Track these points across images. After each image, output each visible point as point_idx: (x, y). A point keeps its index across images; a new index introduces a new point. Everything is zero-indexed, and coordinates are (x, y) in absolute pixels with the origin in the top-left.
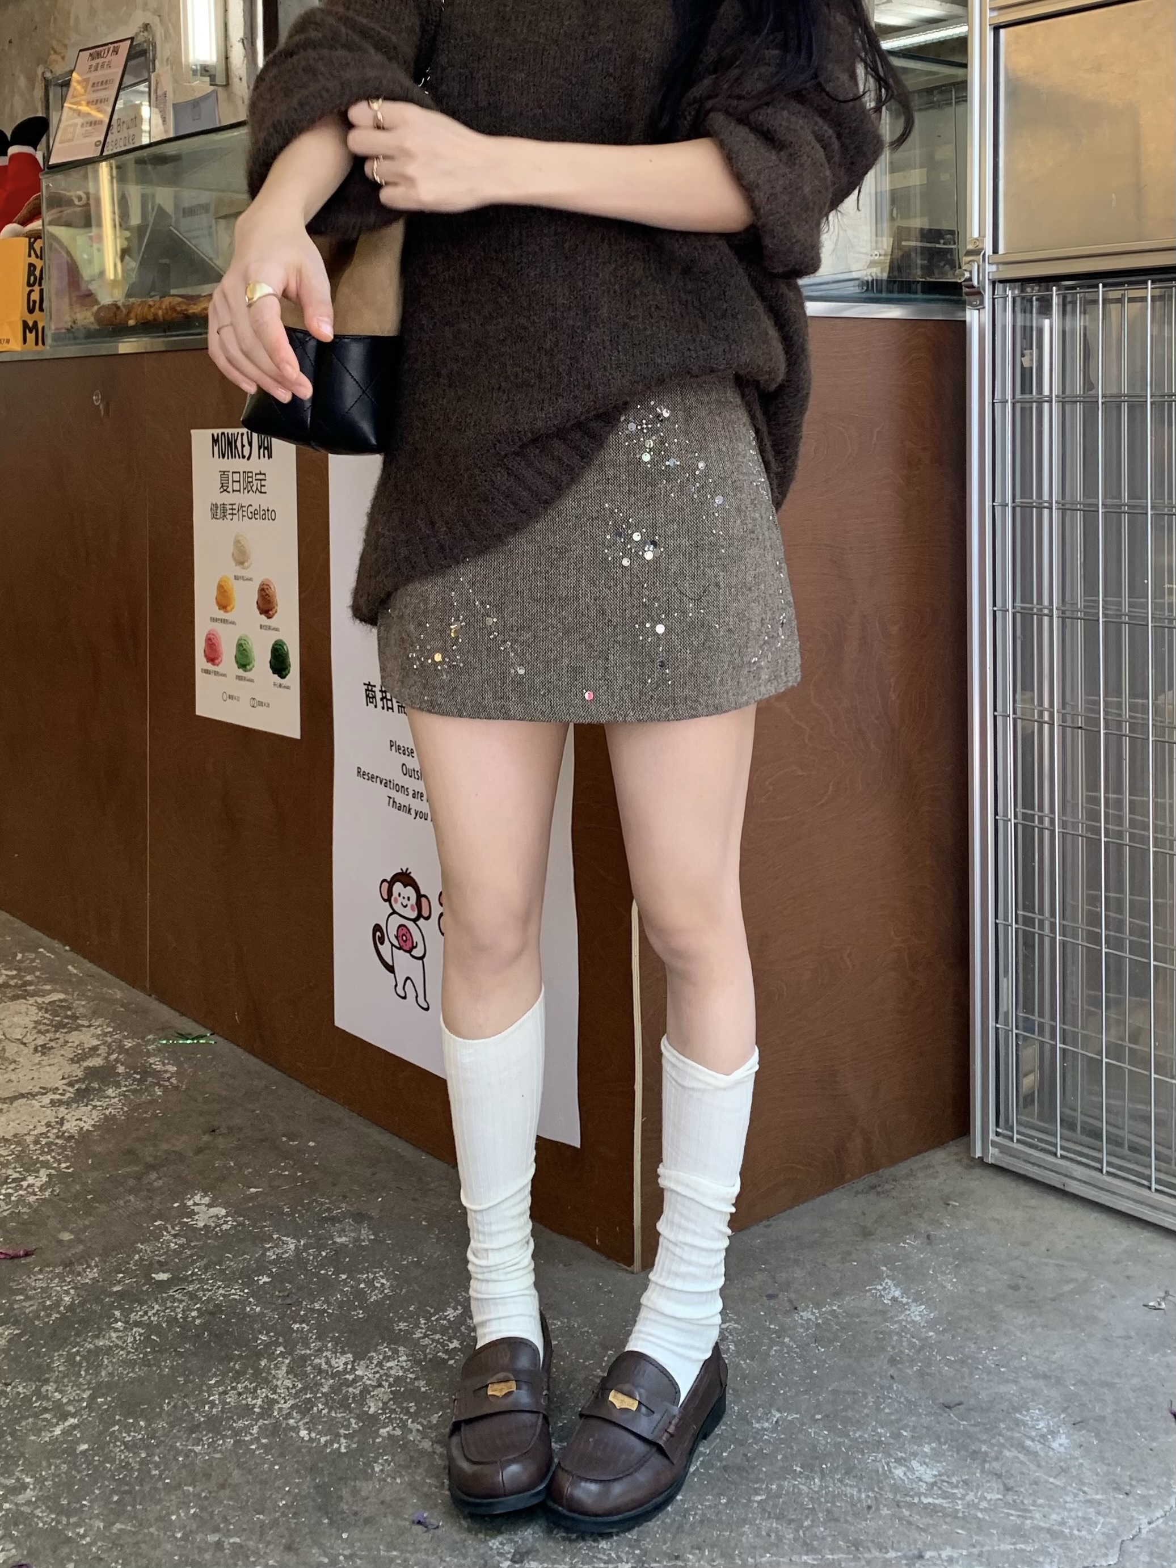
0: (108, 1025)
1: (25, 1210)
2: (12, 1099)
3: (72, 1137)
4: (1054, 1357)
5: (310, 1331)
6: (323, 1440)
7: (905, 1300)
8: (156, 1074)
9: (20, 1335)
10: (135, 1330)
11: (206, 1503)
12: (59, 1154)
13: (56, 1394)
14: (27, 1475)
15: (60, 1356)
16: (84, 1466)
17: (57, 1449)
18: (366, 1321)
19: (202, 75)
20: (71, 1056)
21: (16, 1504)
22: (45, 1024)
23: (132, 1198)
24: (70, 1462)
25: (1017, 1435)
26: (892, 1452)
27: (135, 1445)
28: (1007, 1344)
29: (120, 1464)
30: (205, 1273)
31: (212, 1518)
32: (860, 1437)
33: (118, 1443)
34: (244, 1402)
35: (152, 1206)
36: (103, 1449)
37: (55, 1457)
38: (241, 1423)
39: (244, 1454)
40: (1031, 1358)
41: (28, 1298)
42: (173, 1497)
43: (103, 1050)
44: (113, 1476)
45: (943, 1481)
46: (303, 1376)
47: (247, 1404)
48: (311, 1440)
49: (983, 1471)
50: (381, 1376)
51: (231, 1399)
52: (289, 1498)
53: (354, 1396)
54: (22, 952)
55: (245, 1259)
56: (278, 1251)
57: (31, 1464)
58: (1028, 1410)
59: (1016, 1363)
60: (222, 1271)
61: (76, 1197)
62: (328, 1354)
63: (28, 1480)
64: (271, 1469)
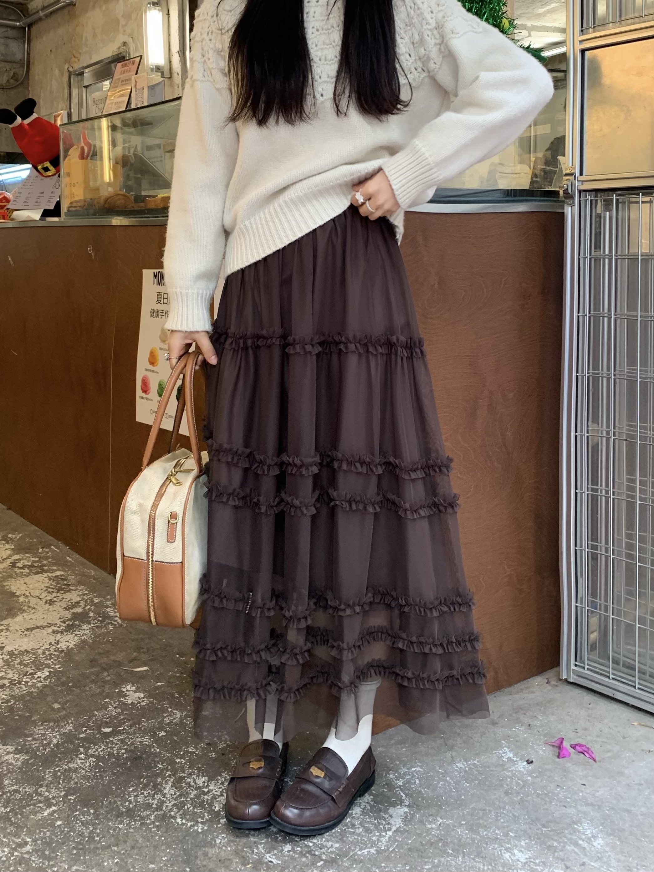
0: (86, 590)
1: (36, 690)
2: (32, 629)
3: (63, 651)
4: (598, 794)
5: (185, 763)
6: (189, 824)
7: (515, 759)
8: (110, 617)
9: (28, 760)
10: (91, 759)
11: (123, 857)
12: (55, 660)
13: (46, 793)
14: (28, 837)
15: (50, 772)
16: (59, 833)
17: (45, 823)
18: (216, 759)
19: (156, 72)
20: (65, 606)
21: (21, 853)
22: (52, 588)
23: (93, 686)
24: (52, 831)
25: (574, 837)
26: (503, 844)
27: (87, 823)
28: (572, 785)
29: (78, 833)
30: (131, 728)
31: (126, 865)
32: (486, 835)
33: (78, 822)
34: (147, 801)
35: (104, 691)
36: (70, 825)
37: (42, 828)
38: (145, 813)
39: (146, 831)
40: (585, 794)
41: (34, 739)
42: (106, 853)
43: (82, 604)
44: (74, 839)
45: (531, 862)
46: (179, 788)
47: (149, 803)
48: (183, 824)
49: (553, 857)
50: (223, 790)
51: (140, 799)
52: (169, 856)
53: (208, 800)
54: (43, 548)
55: (152, 722)
56: (171, 718)
57: (30, 831)
58: (581, 824)
59: (576, 797)
60: (140, 728)
61: (63, 684)
62: (194, 776)
63: (28, 840)
64: (160, 839)
